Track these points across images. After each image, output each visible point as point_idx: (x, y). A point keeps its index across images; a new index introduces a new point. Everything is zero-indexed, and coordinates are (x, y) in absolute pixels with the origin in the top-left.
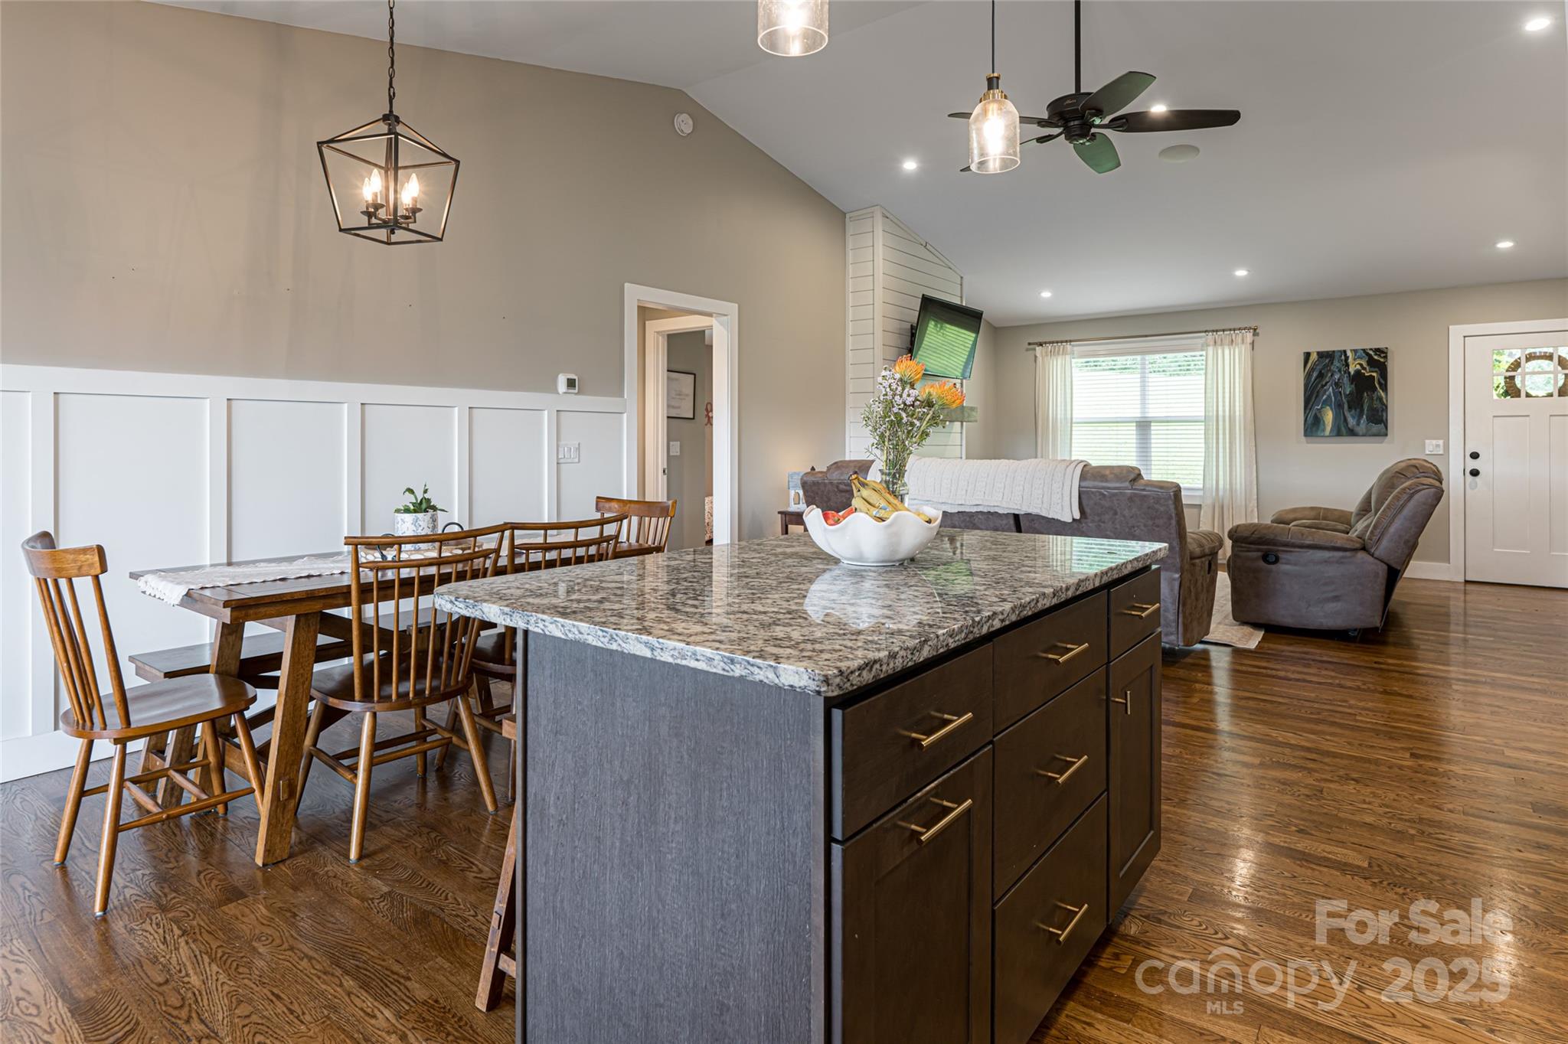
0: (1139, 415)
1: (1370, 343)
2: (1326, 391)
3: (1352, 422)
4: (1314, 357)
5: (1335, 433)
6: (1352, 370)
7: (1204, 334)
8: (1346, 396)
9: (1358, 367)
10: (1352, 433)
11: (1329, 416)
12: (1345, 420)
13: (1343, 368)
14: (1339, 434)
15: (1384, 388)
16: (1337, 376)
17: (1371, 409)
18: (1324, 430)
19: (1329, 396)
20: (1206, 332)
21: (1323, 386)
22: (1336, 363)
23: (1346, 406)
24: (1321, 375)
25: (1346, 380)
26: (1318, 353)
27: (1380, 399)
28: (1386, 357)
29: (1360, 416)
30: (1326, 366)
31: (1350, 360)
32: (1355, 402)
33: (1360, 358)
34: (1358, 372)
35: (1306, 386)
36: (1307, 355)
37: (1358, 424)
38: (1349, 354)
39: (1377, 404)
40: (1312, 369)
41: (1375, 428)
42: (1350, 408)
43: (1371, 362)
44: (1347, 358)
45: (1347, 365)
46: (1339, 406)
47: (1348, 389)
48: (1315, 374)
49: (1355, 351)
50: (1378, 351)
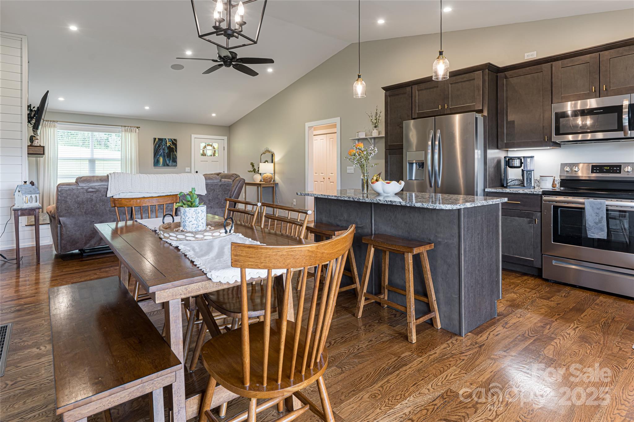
0: (90, 157)
1: (173, 137)
2: (160, 151)
3: (168, 162)
4: (157, 140)
5: (163, 165)
6: (168, 145)
7: (121, 127)
8: (166, 153)
9: (169, 144)
10: (168, 165)
11: (161, 160)
12: (166, 161)
13: (165, 144)
14: (164, 166)
15: (176, 152)
16: (164, 147)
17: (173, 158)
18: (160, 164)
19: (161, 153)
20: (122, 126)
21: (160, 150)
22: (163, 142)
23: (166, 157)
24: (159, 146)
25: (166, 148)
26: (158, 139)
27: (175, 155)
28: (176, 142)
29: (170, 160)
30: (161, 143)
31: (167, 142)
32: (169, 156)
33: (170, 141)
34: (169, 146)
35: (154, 149)
36: (155, 139)
37: (169, 162)
38: (167, 140)
39: (174, 157)
40: (157, 144)
41: (174, 164)
42: (167, 157)
43: (173, 143)
44: (166, 141)
45: (167, 143)
46: (164, 157)
47: (167, 151)
48: (157, 146)
49: (169, 139)
50: (175, 140)
